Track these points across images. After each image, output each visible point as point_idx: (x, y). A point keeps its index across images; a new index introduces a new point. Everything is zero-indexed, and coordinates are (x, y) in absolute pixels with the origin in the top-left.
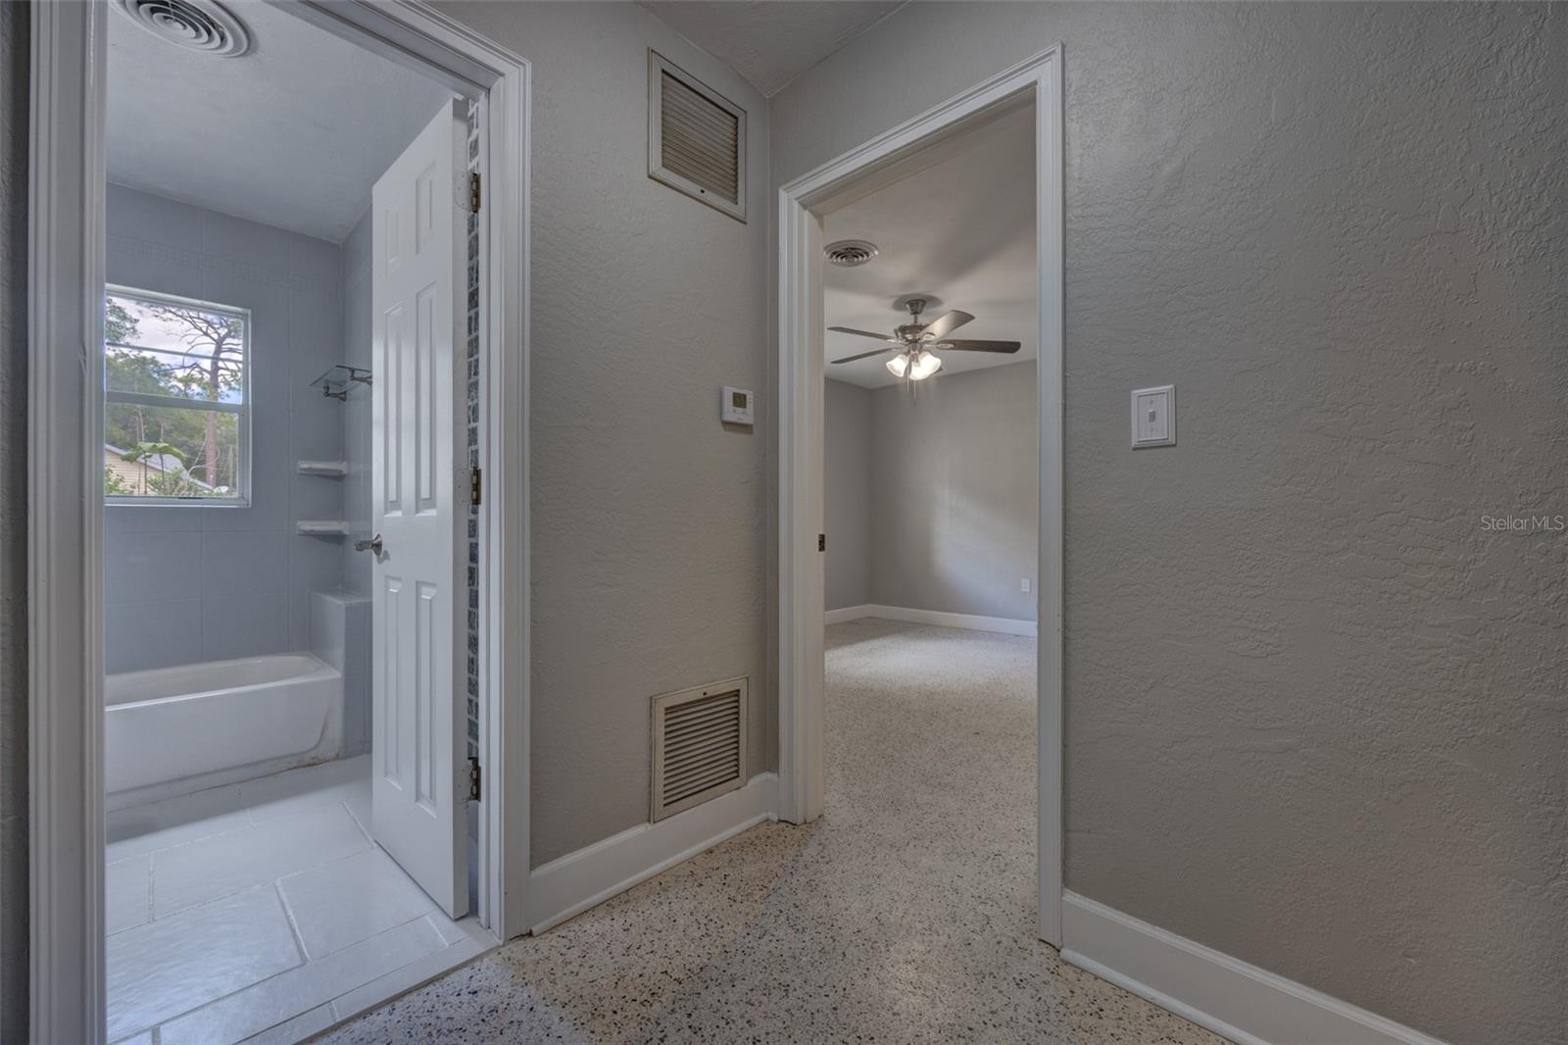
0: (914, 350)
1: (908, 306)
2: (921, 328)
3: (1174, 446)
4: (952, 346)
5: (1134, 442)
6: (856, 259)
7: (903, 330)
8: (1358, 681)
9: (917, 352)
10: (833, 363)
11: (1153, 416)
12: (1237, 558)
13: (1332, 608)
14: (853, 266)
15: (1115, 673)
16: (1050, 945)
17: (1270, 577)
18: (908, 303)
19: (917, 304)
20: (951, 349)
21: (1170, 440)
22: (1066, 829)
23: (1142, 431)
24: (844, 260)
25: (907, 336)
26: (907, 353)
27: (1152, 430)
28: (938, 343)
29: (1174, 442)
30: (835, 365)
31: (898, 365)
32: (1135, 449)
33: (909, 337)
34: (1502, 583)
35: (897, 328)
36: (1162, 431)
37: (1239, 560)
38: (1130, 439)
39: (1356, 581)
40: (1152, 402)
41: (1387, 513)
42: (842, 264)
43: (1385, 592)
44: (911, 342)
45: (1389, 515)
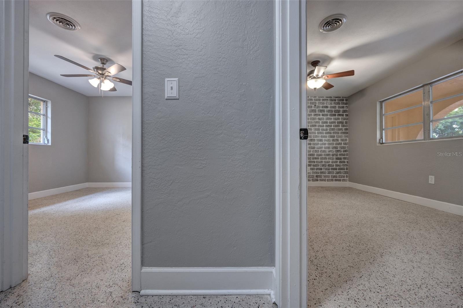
0: (102, 78)
1: (99, 60)
2: (105, 69)
3: (178, 99)
4: (119, 80)
5: (166, 97)
6: (68, 26)
7: (97, 68)
8: (224, 172)
9: (103, 79)
10: (60, 75)
11: (172, 88)
12: (195, 137)
13: (218, 151)
14: (65, 29)
15: (160, 181)
16: (137, 291)
17: (204, 143)
18: (99, 58)
19: (104, 61)
20: (118, 81)
21: (177, 97)
22: (143, 244)
23: (168, 93)
24: (61, 24)
25: (99, 71)
26: (99, 78)
27: (172, 93)
28: (113, 78)
29: (178, 98)
30: (61, 76)
31: (94, 82)
32: (166, 99)
33: (100, 72)
34: (251, 142)
35: (94, 67)
36: (174, 94)
37: (196, 138)
38: (165, 96)
39: (223, 143)
40: (171, 83)
41: (230, 123)
42: (60, 26)
43: (230, 146)
44: (101, 74)
45: (230, 124)
